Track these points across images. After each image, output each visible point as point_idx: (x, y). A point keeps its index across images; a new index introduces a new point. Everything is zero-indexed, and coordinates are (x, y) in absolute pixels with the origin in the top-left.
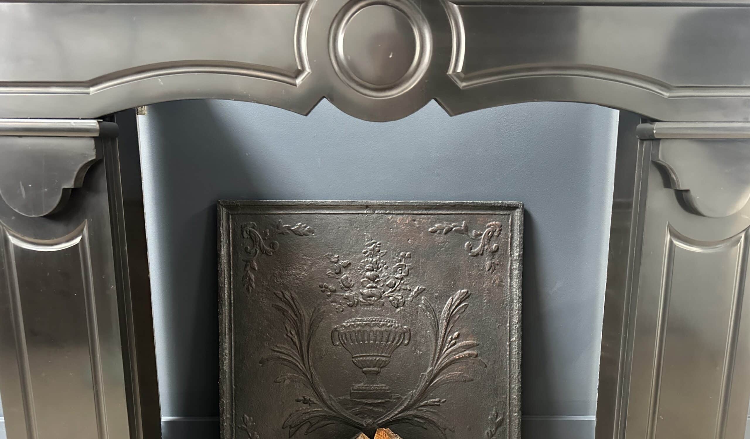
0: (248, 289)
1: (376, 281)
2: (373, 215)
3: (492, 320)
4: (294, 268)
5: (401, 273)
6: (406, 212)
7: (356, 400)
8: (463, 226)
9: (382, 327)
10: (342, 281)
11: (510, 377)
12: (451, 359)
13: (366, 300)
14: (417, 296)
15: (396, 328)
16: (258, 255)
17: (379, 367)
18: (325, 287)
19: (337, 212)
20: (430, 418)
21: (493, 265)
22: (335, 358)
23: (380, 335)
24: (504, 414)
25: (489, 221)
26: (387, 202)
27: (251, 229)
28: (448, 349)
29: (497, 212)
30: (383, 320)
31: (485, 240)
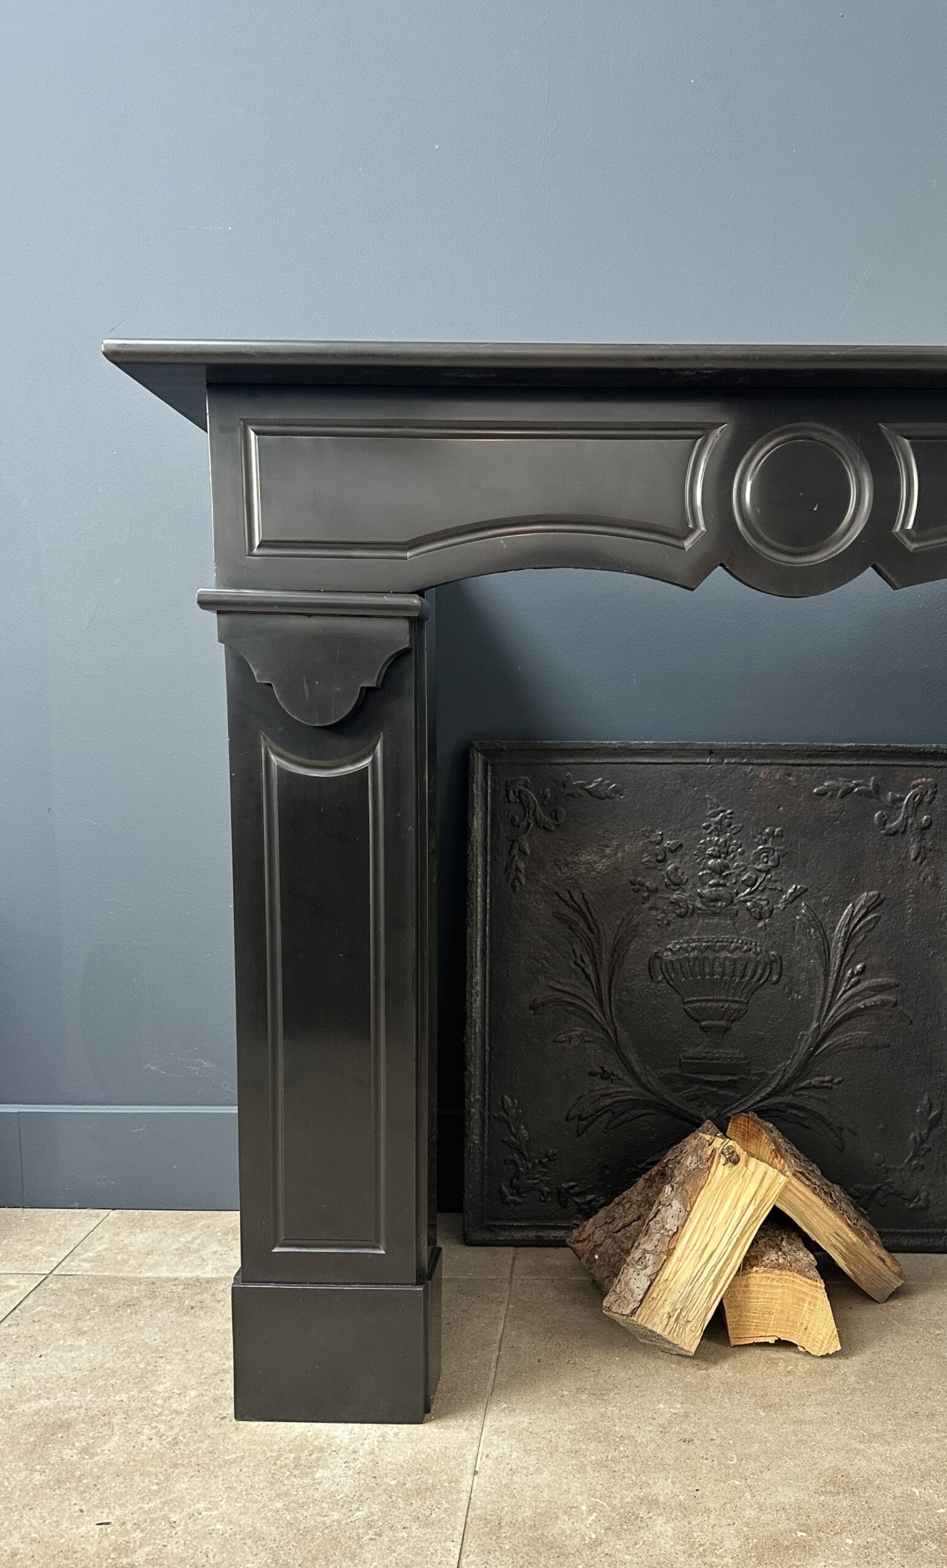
0: (513, 887)
1: (724, 874)
2: (720, 766)
3: (921, 944)
4: (589, 852)
5: (767, 862)
6: (775, 761)
7: (690, 1075)
8: (870, 784)
9: (733, 952)
10: (667, 874)
12: (852, 1008)
13: (707, 906)
14: (793, 901)
15: (758, 954)
16: (532, 830)
17: (727, 1020)
18: (640, 885)
19: (661, 761)
20: (815, 1110)
21: (922, 850)
22: (655, 1002)
23: (731, 965)
24: (943, 1104)
25: (915, 776)
26: (745, 745)
27: (521, 787)
28: (845, 992)
29: (929, 763)
30: (735, 940)
31: (909, 809)
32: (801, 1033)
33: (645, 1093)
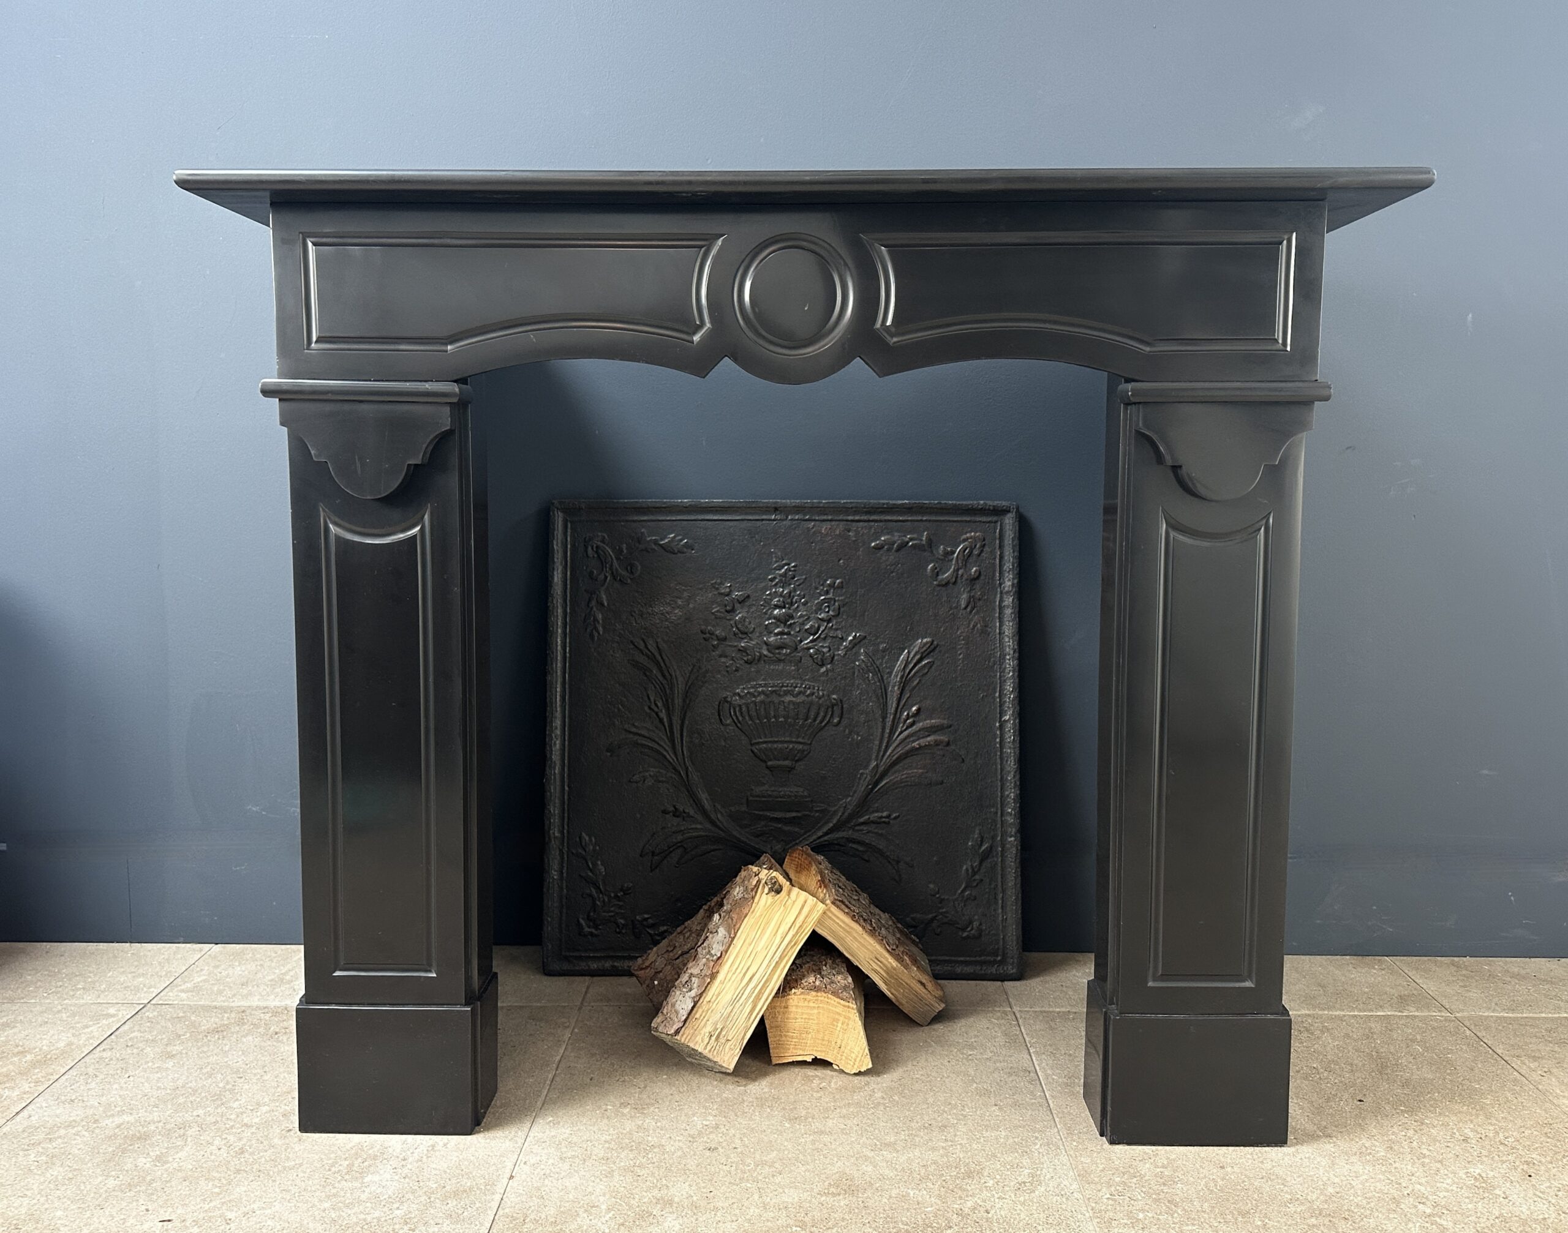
0: (592, 636)
1: (789, 623)
2: (784, 523)
3: (971, 687)
4: (662, 603)
5: (828, 612)
6: (836, 518)
7: (757, 812)
8: (924, 539)
9: (797, 696)
10: (735, 623)
11: (1002, 778)
12: (907, 748)
13: (773, 654)
14: (853, 647)
15: (820, 698)
16: (609, 584)
17: (792, 760)
18: (710, 634)
19: (730, 518)
20: (873, 843)
21: (972, 600)
22: (724, 744)
23: (795, 708)
24: (994, 838)
25: (964, 532)
26: (807, 503)
27: (599, 543)
28: (901, 733)
29: (978, 519)
30: (799, 685)
31: (960, 562)
32: (861, 771)
33: (713, 829)
